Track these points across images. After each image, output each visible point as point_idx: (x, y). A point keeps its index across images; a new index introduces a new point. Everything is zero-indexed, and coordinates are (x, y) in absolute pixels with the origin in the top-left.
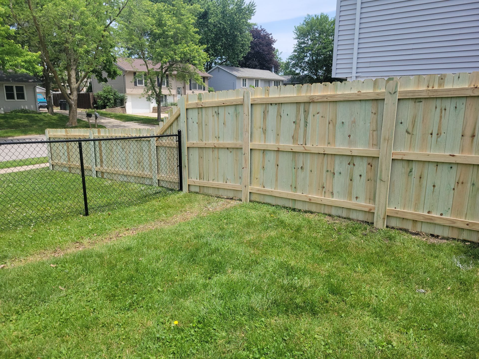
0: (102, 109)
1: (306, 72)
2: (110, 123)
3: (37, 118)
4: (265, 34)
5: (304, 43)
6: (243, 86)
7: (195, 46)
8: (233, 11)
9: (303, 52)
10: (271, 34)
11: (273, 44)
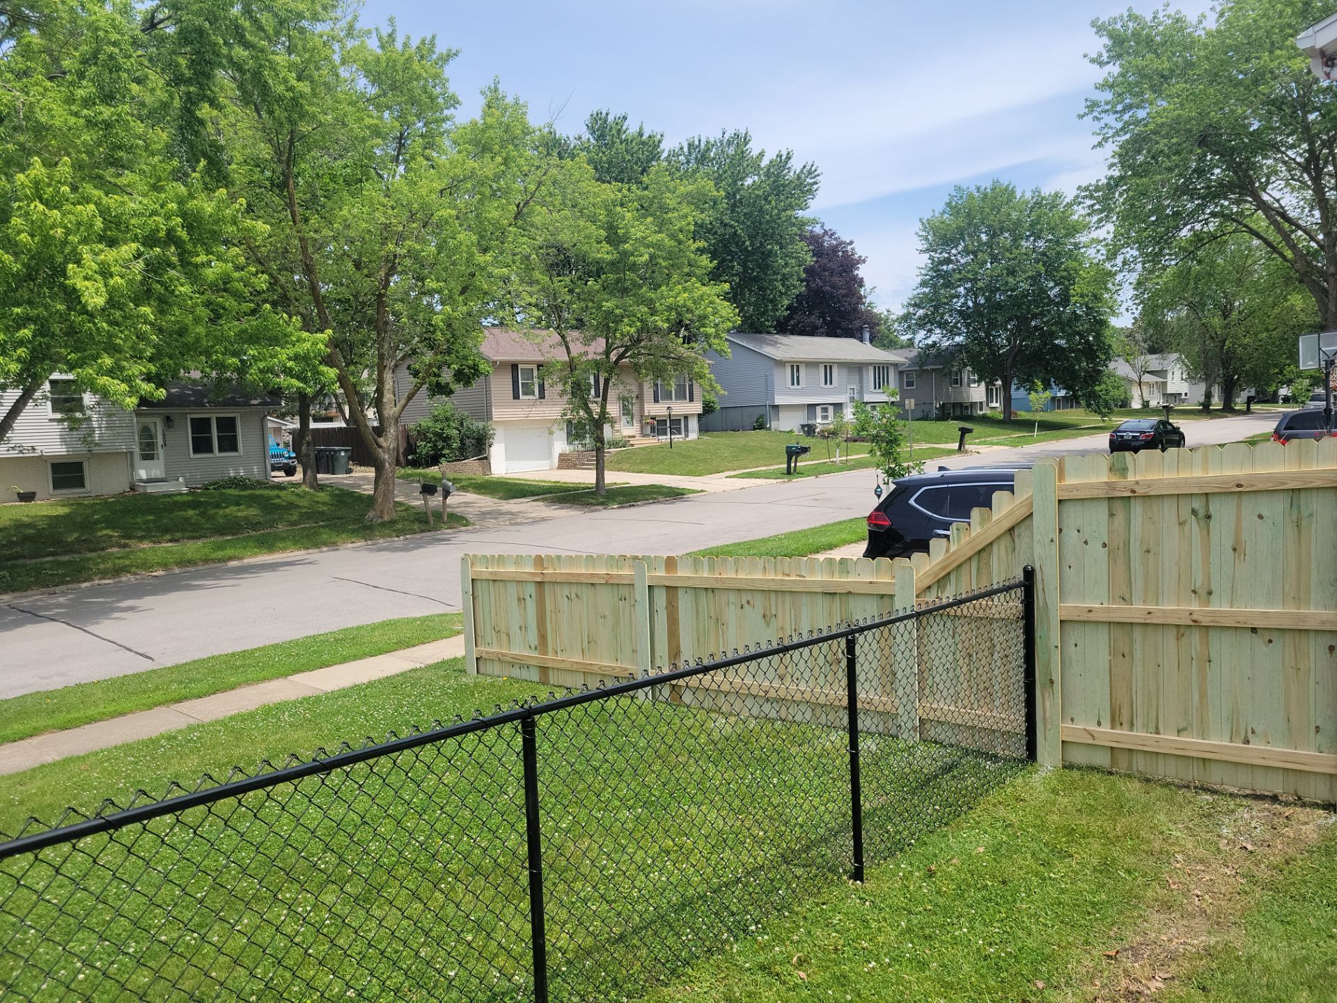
0: (428, 465)
1: (958, 339)
2: (467, 504)
3: (278, 501)
4: (835, 243)
5: (948, 261)
6: (793, 384)
7: (705, 288)
8: (760, 193)
9: (948, 285)
10: (851, 243)
11: (858, 268)
